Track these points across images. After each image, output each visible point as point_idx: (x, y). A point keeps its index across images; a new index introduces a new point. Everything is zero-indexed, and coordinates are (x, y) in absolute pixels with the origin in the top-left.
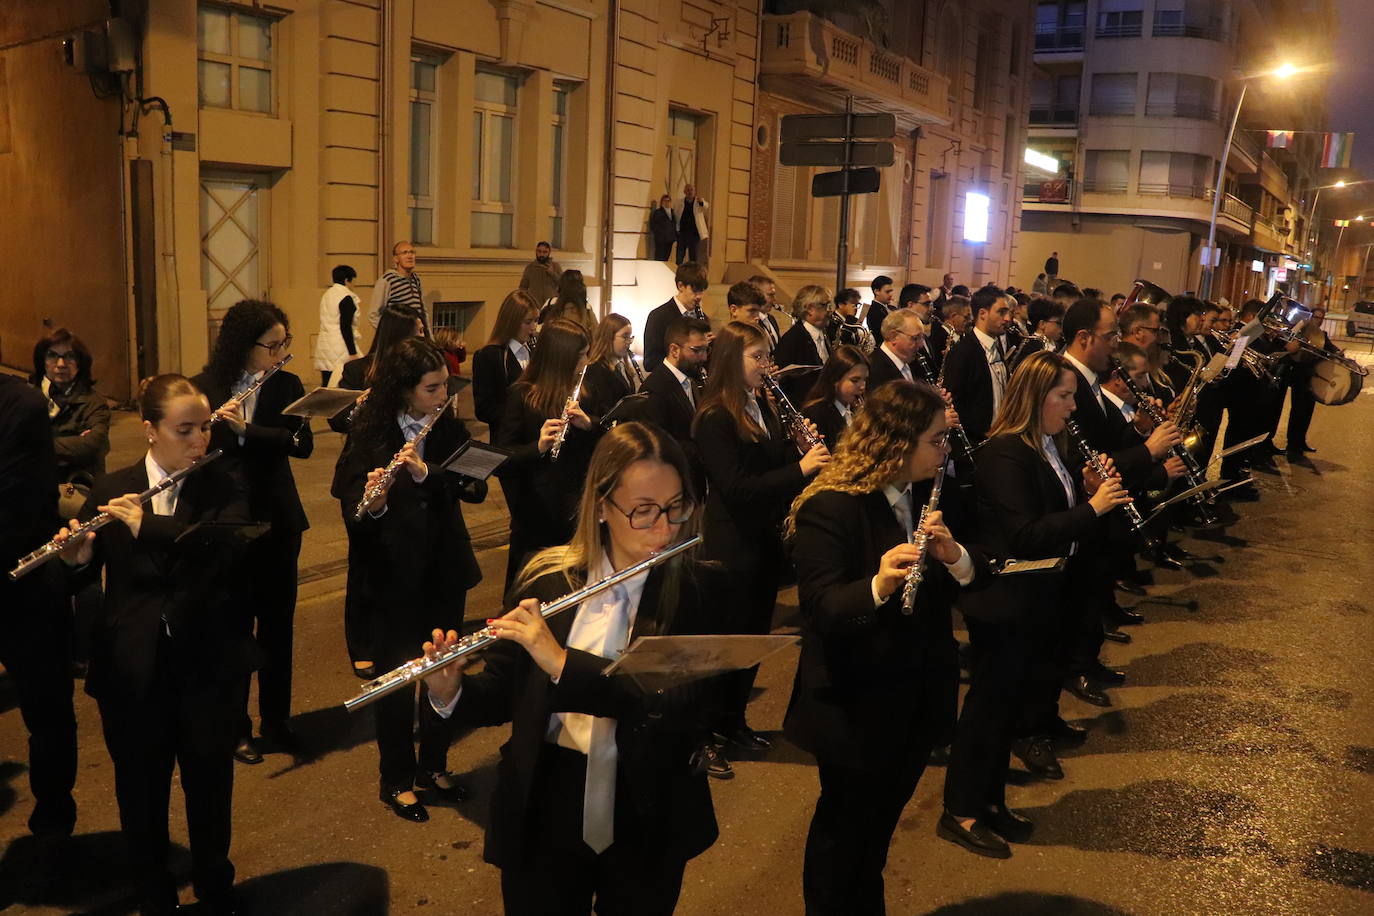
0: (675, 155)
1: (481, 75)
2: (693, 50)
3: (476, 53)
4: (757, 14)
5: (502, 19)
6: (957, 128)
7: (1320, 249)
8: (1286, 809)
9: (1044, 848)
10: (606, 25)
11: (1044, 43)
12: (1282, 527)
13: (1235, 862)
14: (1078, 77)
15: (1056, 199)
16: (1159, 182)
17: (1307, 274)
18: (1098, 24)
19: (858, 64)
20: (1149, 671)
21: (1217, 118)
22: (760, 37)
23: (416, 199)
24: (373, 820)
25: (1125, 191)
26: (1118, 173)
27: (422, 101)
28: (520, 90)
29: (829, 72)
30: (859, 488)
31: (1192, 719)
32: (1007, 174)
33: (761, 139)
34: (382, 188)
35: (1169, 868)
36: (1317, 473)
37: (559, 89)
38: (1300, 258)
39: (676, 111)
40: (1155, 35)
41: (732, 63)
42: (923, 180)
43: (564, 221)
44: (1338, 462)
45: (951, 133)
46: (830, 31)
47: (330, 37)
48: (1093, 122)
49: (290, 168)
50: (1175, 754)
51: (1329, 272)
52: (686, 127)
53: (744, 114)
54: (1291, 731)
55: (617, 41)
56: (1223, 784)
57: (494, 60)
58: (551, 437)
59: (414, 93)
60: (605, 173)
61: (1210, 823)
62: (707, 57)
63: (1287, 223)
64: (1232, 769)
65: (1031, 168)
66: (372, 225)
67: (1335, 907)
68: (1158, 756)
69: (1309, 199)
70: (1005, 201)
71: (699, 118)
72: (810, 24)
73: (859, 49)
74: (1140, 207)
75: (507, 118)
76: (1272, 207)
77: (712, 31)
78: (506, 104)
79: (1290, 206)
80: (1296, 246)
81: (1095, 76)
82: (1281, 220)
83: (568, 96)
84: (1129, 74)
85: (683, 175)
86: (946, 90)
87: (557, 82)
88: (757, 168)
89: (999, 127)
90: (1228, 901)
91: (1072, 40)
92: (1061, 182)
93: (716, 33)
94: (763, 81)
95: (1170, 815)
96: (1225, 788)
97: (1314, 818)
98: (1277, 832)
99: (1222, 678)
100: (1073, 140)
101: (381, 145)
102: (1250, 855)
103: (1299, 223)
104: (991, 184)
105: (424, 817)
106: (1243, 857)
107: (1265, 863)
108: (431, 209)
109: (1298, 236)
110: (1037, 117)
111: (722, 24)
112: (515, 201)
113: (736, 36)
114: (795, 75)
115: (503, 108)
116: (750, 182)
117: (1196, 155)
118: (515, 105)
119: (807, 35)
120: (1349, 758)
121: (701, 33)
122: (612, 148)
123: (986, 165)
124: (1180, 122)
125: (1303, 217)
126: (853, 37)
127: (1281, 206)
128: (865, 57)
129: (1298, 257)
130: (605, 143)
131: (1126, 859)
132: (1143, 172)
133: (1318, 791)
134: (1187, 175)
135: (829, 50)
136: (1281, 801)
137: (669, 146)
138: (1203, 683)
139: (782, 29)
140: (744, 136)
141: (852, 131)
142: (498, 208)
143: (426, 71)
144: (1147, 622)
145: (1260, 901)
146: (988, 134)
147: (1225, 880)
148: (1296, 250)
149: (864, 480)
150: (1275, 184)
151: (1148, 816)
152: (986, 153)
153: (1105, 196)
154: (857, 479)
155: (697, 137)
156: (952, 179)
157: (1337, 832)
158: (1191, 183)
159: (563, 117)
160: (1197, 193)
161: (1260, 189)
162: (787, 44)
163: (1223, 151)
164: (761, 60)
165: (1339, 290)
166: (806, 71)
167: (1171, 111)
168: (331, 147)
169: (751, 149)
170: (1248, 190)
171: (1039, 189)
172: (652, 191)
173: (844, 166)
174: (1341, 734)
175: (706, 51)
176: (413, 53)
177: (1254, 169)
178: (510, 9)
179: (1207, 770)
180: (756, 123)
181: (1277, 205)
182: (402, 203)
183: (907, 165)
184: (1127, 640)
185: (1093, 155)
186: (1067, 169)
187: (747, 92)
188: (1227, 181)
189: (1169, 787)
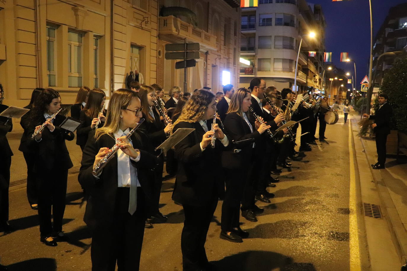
0: (133, 60)
1: (70, 33)
2: (137, 26)
3: (68, 26)
4: (157, 16)
5: (76, 15)
6: (219, 51)
7: (326, 88)
8: (322, 224)
9: (253, 239)
10: (110, 17)
11: (244, 27)
12: (318, 157)
13: (308, 238)
14: (255, 37)
15: (250, 73)
16: (279, 67)
17: (323, 94)
18: (260, 21)
19: (189, 32)
20: (282, 193)
21: (295, 49)
22: (158, 23)
23: (50, 72)
24: (38, 247)
25: (270, 70)
26: (267, 65)
27: (51, 40)
28: (83, 38)
29: (180, 34)
30: (192, 121)
31: (295, 205)
32: (235, 66)
33: (159, 54)
34: (38, 67)
35: (290, 241)
36: (328, 144)
37: (95, 38)
38: (321, 90)
39: (133, 46)
40: (276, 25)
41: (150, 31)
42: (210, 67)
43: (98, 79)
44: (333, 141)
45: (217, 53)
46: (179, 22)
47: (18, 18)
48: (259, 50)
49: (5, 60)
50: (290, 213)
51: (329, 94)
52: (136, 51)
53: (154, 47)
54: (323, 205)
55: (114, 23)
56: (304, 219)
57: (74, 28)
58: (95, 123)
59: (48, 38)
60: (111, 65)
61: (301, 229)
62: (142, 29)
63: (316, 79)
64: (307, 216)
65: (242, 64)
66: (35, 80)
67: (336, 246)
68: (286, 214)
69: (322, 73)
70: (234, 73)
71: (140, 48)
72: (173, 19)
73: (189, 27)
74: (274, 75)
75: (79, 47)
76: (312, 75)
77: (143, 21)
78: (78, 42)
79: (317, 75)
80: (319, 86)
81: (259, 37)
82: (315, 79)
83: (99, 40)
84: (269, 36)
85: (136, 66)
86: (215, 40)
87: (95, 36)
88: (159, 63)
89: (232, 51)
90: (307, 248)
91: (252, 27)
92: (251, 68)
93: (144, 21)
94: (159, 36)
95: (289, 228)
96: (305, 221)
97: (330, 226)
98: (320, 230)
99: (303, 194)
100: (254, 56)
101: (37, 53)
102: (313, 236)
103: (320, 80)
104: (230, 69)
105: (56, 245)
106: (311, 237)
107: (317, 238)
108: (55, 75)
109: (320, 83)
110: (243, 49)
111: (146, 19)
112: (82, 73)
113: (151, 23)
114: (169, 35)
115: (78, 43)
116: (157, 67)
117: (290, 60)
118: (81, 43)
119: (173, 22)
120: (339, 211)
121: (140, 22)
122: (113, 57)
123: (228, 63)
124: (284, 50)
125: (321, 78)
126: (187, 23)
127: (314, 75)
128: (190, 29)
129: (320, 89)
130: (111, 55)
131: (277, 240)
132: (275, 65)
133: (331, 219)
134: (287, 66)
135: (180, 28)
136: (321, 222)
137: (131, 56)
138: (297, 196)
139: (165, 21)
140: (154, 53)
141: (187, 48)
142: (77, 75)
143: (51, 31)
144: (280, 182)
145: (316, 247)
146: (229, 53)
147: (306, 243)
148: (319, 88)
149: (193, 118)
150: (312, 68)
151: (283, 229)
152: (228, 59)
153: (264, 72)
154: (191, 118)
155: (140, 54)
156: (219, 67)
157: (336, 228)
158: (288, 68)
159: (97, 47)
160: (290, 70)
161: (308, 69)
162: (167, 25)
163: (297, 58)
164: (159, 30)
165: (332, 99)
166: (173, 33)
167: (282, 47)
168: (20, 54)
169: (157, 57)
170: (305, 70)
171: (244, 70)
172: (126, 70)
173: (184, 59)
174: (337, 205)
175: (141, 27)
176: (47, 25)
177: (306, 64)
178: (79, 12)
179: (299, 216)
180: (158, 50)
181: (313, 74)
182: (45, 72)
183: (204, 63)
184: (274, 186)
185: (260, 60)
186: (252, 64)
187: (155, 40)
188: (299, 67)
189: (289, 221)
